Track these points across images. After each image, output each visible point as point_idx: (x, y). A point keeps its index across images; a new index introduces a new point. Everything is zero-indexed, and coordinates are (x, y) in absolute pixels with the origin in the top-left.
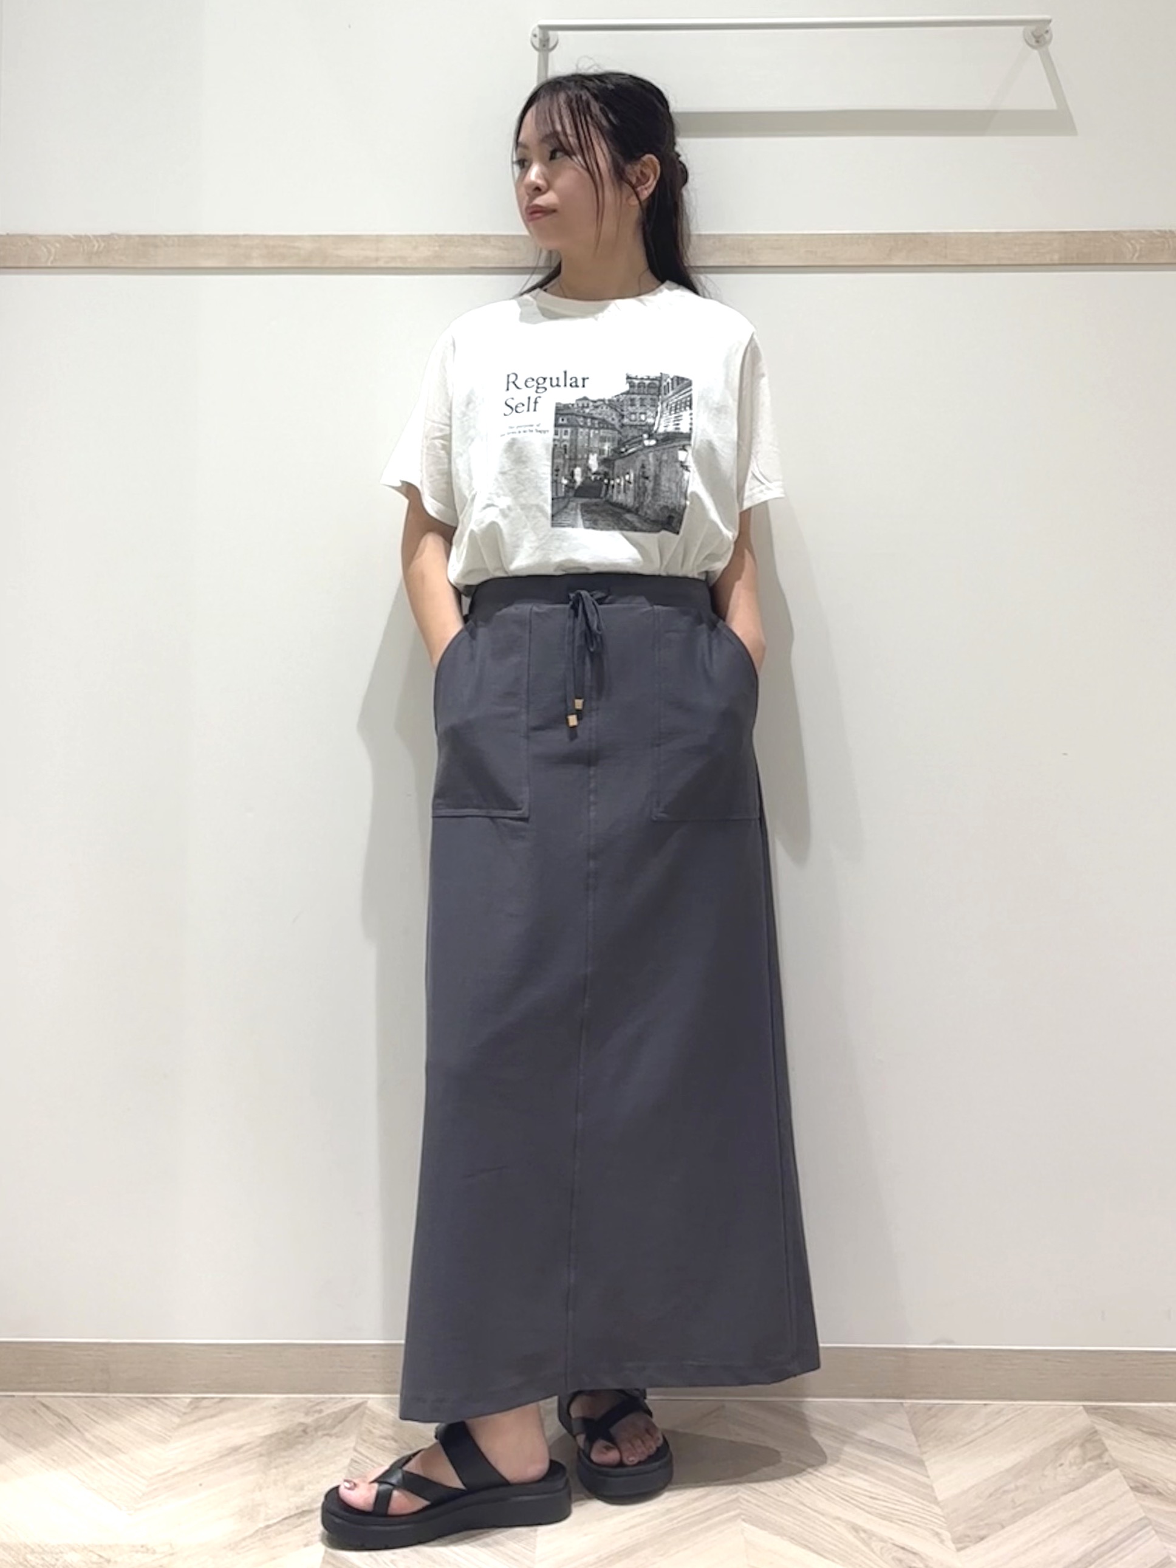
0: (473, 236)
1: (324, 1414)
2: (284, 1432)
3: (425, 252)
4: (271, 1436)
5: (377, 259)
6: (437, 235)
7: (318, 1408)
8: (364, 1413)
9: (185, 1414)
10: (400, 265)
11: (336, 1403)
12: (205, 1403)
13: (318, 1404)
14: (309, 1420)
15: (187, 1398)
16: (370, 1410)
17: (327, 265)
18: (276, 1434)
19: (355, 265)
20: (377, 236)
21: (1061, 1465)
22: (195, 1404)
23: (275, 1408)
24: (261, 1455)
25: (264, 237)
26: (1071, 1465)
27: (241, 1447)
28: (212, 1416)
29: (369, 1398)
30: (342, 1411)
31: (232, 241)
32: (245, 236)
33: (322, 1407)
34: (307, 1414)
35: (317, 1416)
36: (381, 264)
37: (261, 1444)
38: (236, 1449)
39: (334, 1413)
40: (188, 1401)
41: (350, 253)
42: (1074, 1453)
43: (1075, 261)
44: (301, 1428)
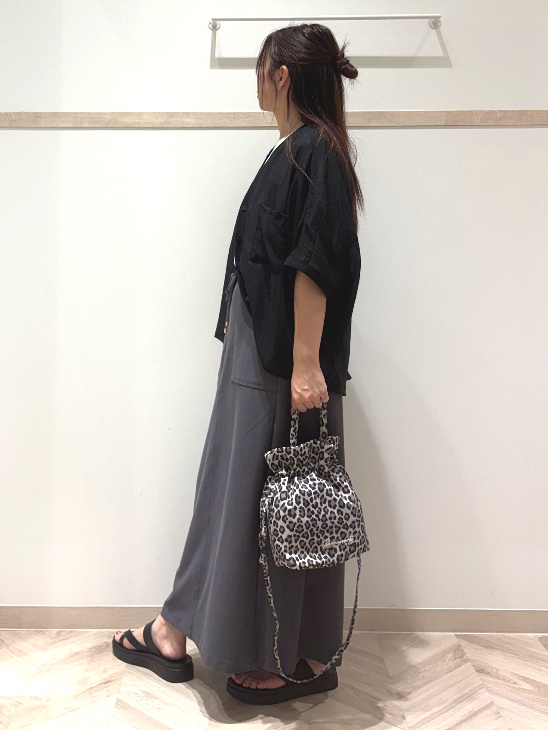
0: (183, 113)
2: (99, 646)
3: (161, 120)
4: (92, 648)
5: (139, 123)
6: (166, 113)
9: (54, 638)
10: (150, 126)
12: (63, 633)
15: (55, 631)
17: (117, 126)
18: (95, 647)
19: (130, 126)
20: (139, 113)
21: (445, 661)
22: (58, 634)
23: (94, 635)
24: (88, 656)
25: (89, 113)
26: (449, 661)
27: (80, 652)
28: (66, 639)
31: (75, 115)
32: (81, 113)
36: (141, 125)
37: (88, 652)
38: (77, 653)
40: (55, 632)
41: (128, 121)
42: (450, 655)
43: (452, 124)
44: (106, 644)
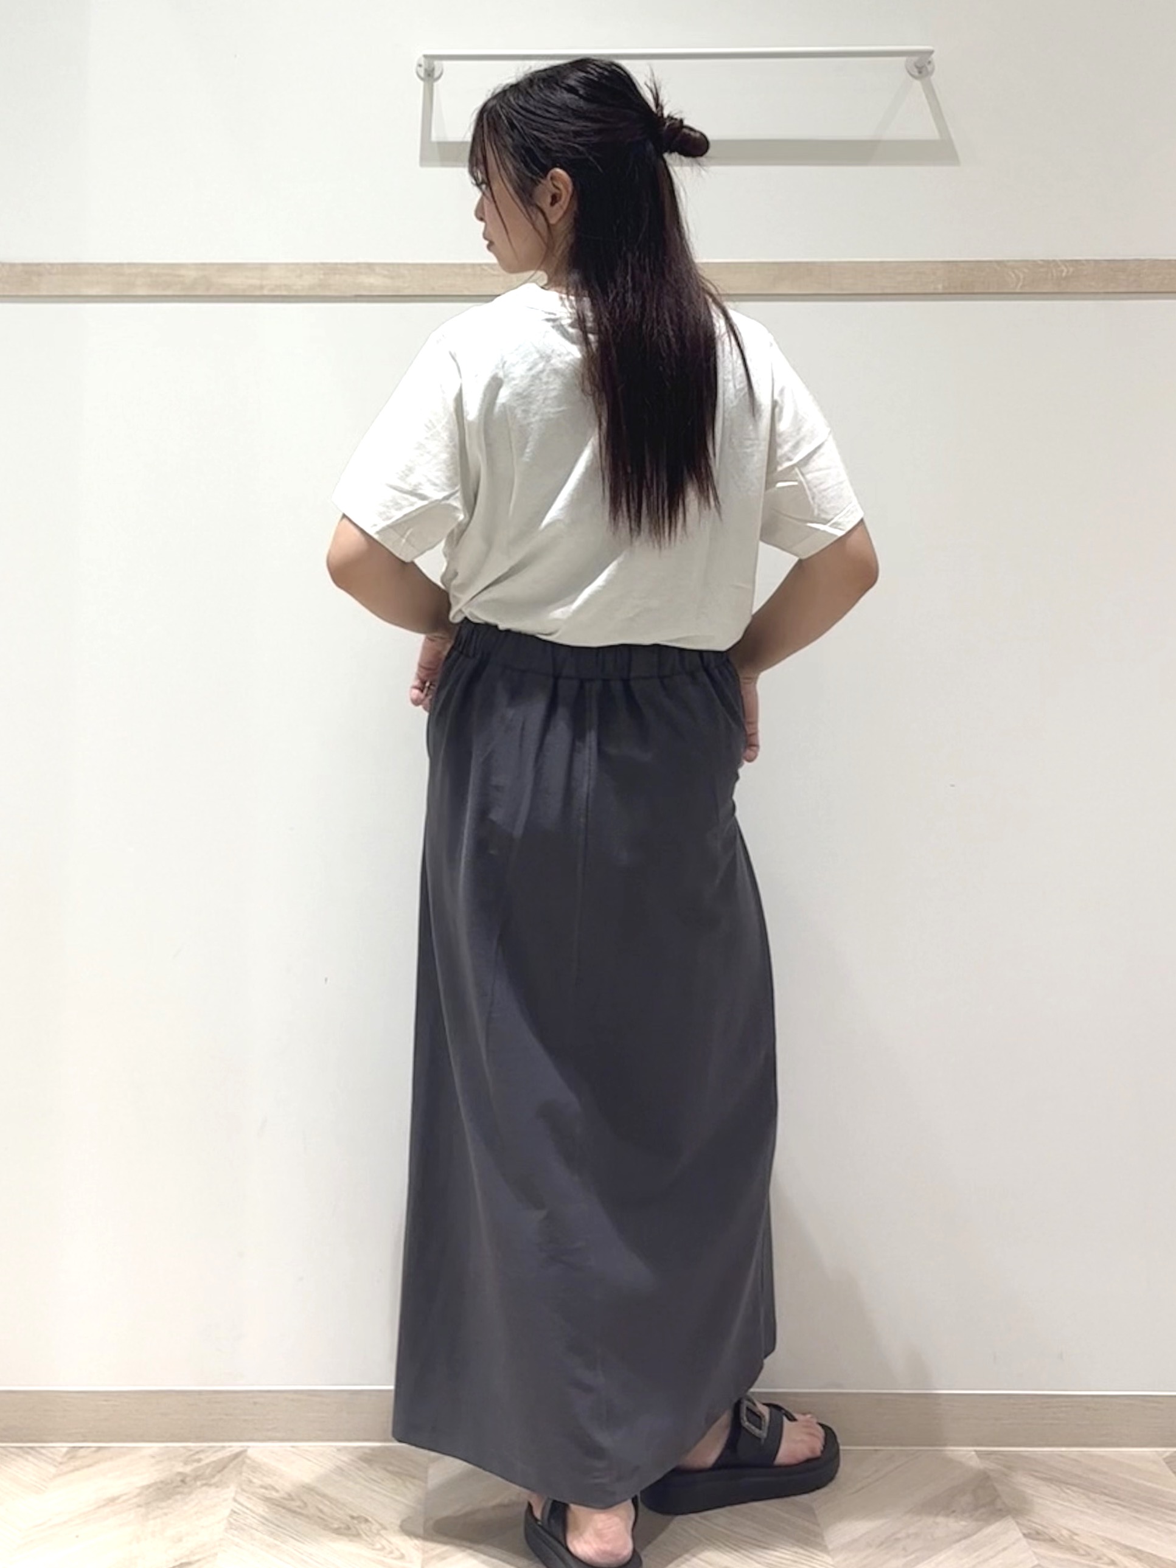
0: (359, 265)
1: (203, 1463)
2: (163, 1482)
3: (310, 280)
4: (149, 1486)
5: (262, 287)
6: (323, 264)
7: (197, 1457)
8: (244, 1462)
9: (61, 1463)
10: (285, 293)
11: (216, 1452)
12: (82, 1452)
13: (198, 1452)
14: (188, 1469)
15: (64, 1447)
16: (249, 1458)
17: (211, 293)
18: (155, 1483)
19: (241, 293)
20: (262, 264)
21: (953, 1512)
22: (72, 1454)
23: (153, 1457)
24: (139, 1506)
26: (963, 1512)
27: (119, 1496)
28: (88, 1466)
29: (249, 1447)
30: (221, 1460)
31: (117, 269)
32: (129, 264)
33: (202, 1456)
34: (186, 1463)
35: (196, 1465)
36: (266, 292)
37: (139, 1494)
38: (114, 1500)
39: (214, 1462)
40: (65, 1450)
41: (237, 282)
42: (965, 1500)
43: (959, 290)
44: (180, 1478)
